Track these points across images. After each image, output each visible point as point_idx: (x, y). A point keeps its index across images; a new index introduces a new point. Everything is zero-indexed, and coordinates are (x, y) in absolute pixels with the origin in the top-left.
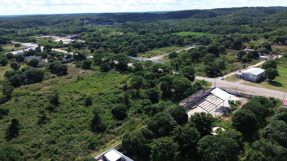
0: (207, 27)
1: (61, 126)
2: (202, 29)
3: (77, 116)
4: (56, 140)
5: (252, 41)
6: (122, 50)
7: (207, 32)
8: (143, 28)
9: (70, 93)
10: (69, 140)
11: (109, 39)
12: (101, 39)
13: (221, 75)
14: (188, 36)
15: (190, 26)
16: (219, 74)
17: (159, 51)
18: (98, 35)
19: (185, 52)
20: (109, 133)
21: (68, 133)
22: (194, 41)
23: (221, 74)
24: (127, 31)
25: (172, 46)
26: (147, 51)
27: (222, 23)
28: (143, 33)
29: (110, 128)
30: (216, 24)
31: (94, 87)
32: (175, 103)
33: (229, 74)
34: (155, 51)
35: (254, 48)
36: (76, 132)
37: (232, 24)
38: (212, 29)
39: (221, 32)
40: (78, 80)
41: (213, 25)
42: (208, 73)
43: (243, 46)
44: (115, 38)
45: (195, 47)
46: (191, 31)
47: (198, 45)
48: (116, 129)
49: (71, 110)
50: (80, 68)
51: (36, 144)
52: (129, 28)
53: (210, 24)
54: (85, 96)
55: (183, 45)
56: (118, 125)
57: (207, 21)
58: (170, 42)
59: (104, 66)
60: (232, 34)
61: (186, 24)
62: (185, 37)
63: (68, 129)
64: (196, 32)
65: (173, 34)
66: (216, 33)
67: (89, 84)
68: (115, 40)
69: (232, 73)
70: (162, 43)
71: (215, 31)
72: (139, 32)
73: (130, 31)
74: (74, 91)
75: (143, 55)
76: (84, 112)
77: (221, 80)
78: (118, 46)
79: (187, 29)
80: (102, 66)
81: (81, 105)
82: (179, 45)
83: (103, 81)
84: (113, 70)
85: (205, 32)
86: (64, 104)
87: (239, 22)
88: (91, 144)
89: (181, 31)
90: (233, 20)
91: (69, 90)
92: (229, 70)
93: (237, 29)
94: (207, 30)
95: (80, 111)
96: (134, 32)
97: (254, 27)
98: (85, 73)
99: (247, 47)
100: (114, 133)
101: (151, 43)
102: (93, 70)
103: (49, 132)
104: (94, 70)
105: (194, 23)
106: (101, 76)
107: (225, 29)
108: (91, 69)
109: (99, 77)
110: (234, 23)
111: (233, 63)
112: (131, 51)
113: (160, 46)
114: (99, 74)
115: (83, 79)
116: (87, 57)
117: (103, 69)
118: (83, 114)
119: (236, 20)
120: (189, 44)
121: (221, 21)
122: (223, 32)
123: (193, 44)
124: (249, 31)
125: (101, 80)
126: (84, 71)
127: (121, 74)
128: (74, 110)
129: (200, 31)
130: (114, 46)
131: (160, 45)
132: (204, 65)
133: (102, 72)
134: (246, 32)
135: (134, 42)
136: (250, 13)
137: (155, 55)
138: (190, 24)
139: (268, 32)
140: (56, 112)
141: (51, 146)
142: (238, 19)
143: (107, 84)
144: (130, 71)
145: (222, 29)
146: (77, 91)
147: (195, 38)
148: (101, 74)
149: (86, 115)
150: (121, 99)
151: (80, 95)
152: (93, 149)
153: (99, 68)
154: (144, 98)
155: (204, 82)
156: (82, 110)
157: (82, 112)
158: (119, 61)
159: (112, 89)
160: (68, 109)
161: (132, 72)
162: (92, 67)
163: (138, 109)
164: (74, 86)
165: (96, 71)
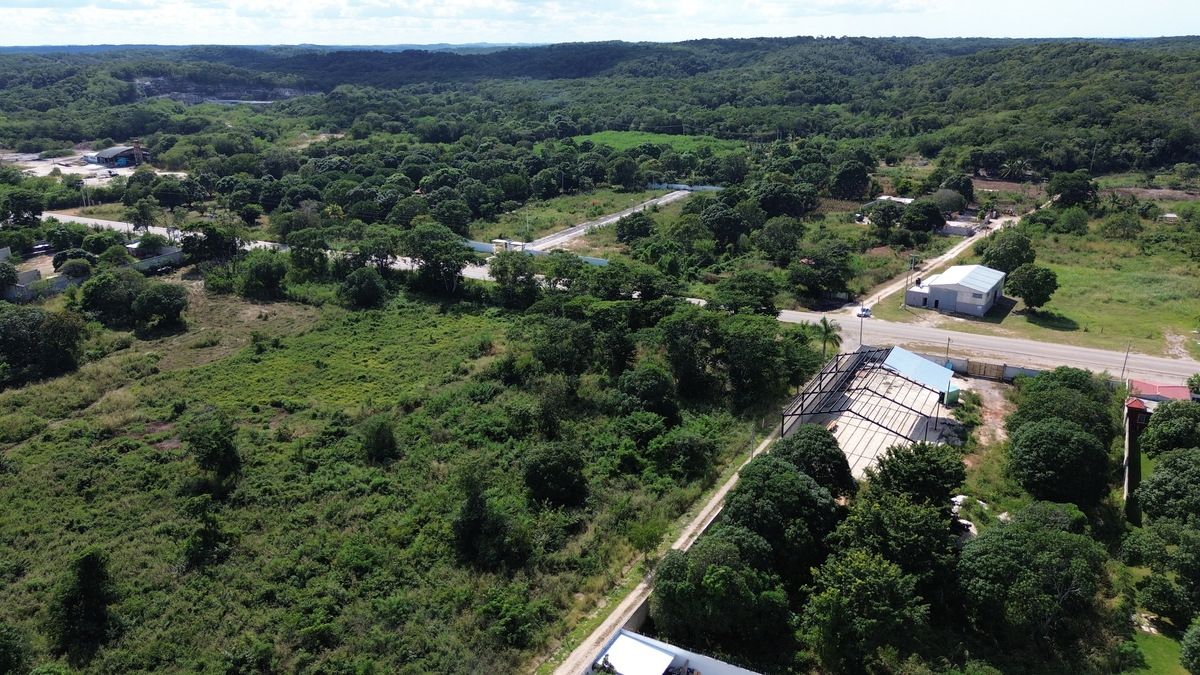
0: (700, 113)
1: (317, 565)
2: (679, 122)
3: (361, 510)
4: (336, 626)
5: (883, 164)
6: (401, 209)
7: (701, 132)
8: (432, 115)
9: (256, 410)
10: (396, 618)
11: (304, 162)
12: (267, 165)
13: (852, 300)
14: (644, 147)
15: (627, 109)
16: (843, 295)
17: (552, 213)
18: (241, 147)
19: (661, 212)
20: (553, 568)
21: (371, 589)
22: (679, 169)
23: (849, 292)
24: (368, 128)
25: (595, 190)
26: (500, 210)
27: (743, 98)
28: (440, 135)
29: (550, 546)
30: (722, 101)
31: (360, 378)
32: (749, 418)
33: (876, 292)
34: (531, 212)
35: (910, 190)
36: (402, 580)
37: (782, 102)
38: (722, 120)
39: (759, 133)
40: (261, 350)
41: (714, 106)
42: (801, 293)
43: (870, 185)
44: (336, 159)
45: (687, 192)
46: (637, 129)
47: (697, 183)
48: (574, 548)
49: (319, 488)
50: (232, 297)
51: (244, 661)
52: (371, 114)
53: (702, 102)
54: (341, 418)
55: (638, 187)
56: (576, 529)
57: (687, 90)
58: (586, 174)
59: (361, 282)
60: (801, 140)
61: (608, 102)
62: (634, 153)
63: (361, 571)
64: (658, 132)
65: (579, 140)
66: (736, 137)
67: (326, 366)
68: (338, 168)
69: (882, 288)
70: (553, 176)
71: (733, 128)
72: (422, 131)
73: (379, 127)
74: (269, 400)
75: (496, 229)
76: (382, 489)
77: (859, 316)
78: (373, 195)
79: (618, 120)
80: (352, 283)
81: (349, 459)
82: (621, 187)
83: (385, 350)
84: (401, 298)
85: (693, 133)
86: (260, 464)
87: (805, 92)
88: (507, 624)
89: (599, 129)
90: (781, 88)
91: (241, 398)
92: (871, 279)
93: (813, 122)
94: (700, 123)
95: (364, 486)
96: (399, 132)
97: (867, 113)
98: (270, 319)
99: (885, 190)
100: (571, 565)
101: (510, 177)
102: (304, 301)
103: (269, 597)
104: (310, 304)
105: (642, 97)
106: (362, 328)
107: (770, 122)
108: (292, 299)
109: (355, 334)
110: (786, 96)
111: (868, 251)
112: (443, 213)
113: (548, 193)
114: (346, 320)
115: (282, 347)
116: (242, 244)
117: (355, 295)
118: (384, 500)
119: (792, 87)
120: (660, 183)
121: (739, 90)
122: (763, 131)
123: (676, 183)
124: (859, 128)
125: (370, 345)
126: (265, 310)
127: (449, 314)
128: (331, 488)
129: (675, 128)
130: (352, 191)
131: (549, 186)
132: (767, 263)
133: (353, 308)
134: (847, 131)
135: (438, 176)
136: (830, 61)
137: (548, 227)
138: (622, 99)
139: (931, 132)
140: (243, 504)
141: (322, 657)
142: (802, 83)
143: (412, 362)
144: (480, 301)
145: (759, 121)
146: (288, 400)
147: (678, 158)
148: (357, 321)
149: (400, 501)
150: (524, 417)
151: (314, 416)
152: (522, 643)
153: (329, 291)
154: (620, 408)
155: (824, 330)
156: (368, 482)
157: (375, 489)
158: (426, 257)
159: (450, 382)
160: (295, 484)
161: (491, 303)
162: (293, 289)
163: (623, 457)
164: (259, 381)
165: (318, 305)
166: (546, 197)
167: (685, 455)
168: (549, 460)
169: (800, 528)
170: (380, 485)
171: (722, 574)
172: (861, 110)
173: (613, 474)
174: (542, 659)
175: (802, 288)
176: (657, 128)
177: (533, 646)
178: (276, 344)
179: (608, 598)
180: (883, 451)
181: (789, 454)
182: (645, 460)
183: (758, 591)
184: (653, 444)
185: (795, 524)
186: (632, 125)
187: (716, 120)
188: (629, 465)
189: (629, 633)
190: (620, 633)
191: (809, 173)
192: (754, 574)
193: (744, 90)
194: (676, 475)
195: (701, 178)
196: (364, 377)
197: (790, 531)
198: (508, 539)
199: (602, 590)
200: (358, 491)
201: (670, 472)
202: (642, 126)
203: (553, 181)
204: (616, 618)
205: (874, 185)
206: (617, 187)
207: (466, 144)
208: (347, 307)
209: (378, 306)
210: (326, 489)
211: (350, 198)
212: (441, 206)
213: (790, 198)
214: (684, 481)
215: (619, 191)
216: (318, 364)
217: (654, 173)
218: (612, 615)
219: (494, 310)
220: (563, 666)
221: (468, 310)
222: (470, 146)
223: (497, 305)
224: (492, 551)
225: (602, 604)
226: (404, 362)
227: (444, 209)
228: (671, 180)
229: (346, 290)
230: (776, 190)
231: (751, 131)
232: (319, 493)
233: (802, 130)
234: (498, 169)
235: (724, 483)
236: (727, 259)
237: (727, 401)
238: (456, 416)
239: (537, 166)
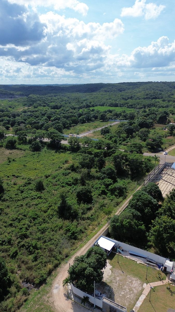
0: (123, 102)
1: (23, 217)
2: (117, 104)
3: (35, 203)
4: (28, 233)
5: (171, 115)
6: (46, 126)
7: (123, 106)
8: (54, 102)
9: (8, 177)
10: (43, 231)
11: (21, 114)
12: (12, 115)
13: (163, 150)
14: (108, 110)
15: (104, 101)
16: (160, 149)
17: (84, 127)
18: (6, 110)
19: (112, 127)
20: (83, 219)
21: (37, 223)
22: (117, 116)
23: (162, 148)
24: (37, 106)
25: (95, 121)
26: (71, 127)
27: (134, 98)
28: (56, 107)
29: (83, 213)
30: (128, 98)
31: (35, 169)
32: (135, 181)
33: (169, 148)
34: (79, 127)
36: (45, 221)
37: (144, 99)
38: (128, 103)
39: (138, 107)
40: (10, 162)
41: (126, 100)
43: (168, 120)
44: (29, 113)
45: (119, 122)
46: (106, 106)
47: (122, 120)
48: (89, 214)
49: (24, 197)
50: (3, 148)
51: (4, 241)
52: (39, 102)
53: (123, 99)
54: (30, 179)
55: (106, 121)
56: (90, 209)
58: (93, 117)
59: (35, 145)
60: (149, 108)
61: (99, 99)
62: (105, 112)
63: (34, 219)
64: (112, 106)
65: (91, 108)
66: (132, 108)
67: (26, 166)
68: (30, 116)
69: (171, 147)
70: (84, 118)
71: (131, 105)
72: (51, 106)
73: (40, 105)
74: (12, 174)
75: (69, 131)
77: (165, 154)
78: (38, 123)
79: (101, 103)
80: (33, 145)
81: (32, 190)
82: (102, 120)
83: (41, 162)
84: (45, 149)
85: (121, 107)
86: (9, 191)
87: (150, 96)
88: (72, 233)
89: (96, 106)
90: (144, 95)
91: (4, 174)
92: (168, 145)
93: (152, 104)
94: (123, 104)
95: (35, 197)
96: (45, 106)
97: (167, 101)
98: (12, 154)
99: (171, 121)
100: (88, 218)
101: (73, 118)
102: (21, 149)
103: (11, 225)
104: (22, 150)
105: (108, 97)
106: (35, 156)
107: (141, 104)
108: (18, 149)
109: (34, 158)
110: (145, 97)
111: (167, 137)
112: (56, 127)
113: (83, 122)
114: (31, 154)
115: (15, 161)
116: (5, 135)
117: (34, 148)
118: (40, 200)
119: (147, 95)
120: (112, 119)
123: (116, 119)
124: (165, 105)
125: (37, 161)
126: (11, 151)
127: (57, 153)
128: (27, 197)
129: (116, 105)
130: (33, 122)
131: (83, 120)
132: (140, 140)
133: (33, 151)
134: (161, 106)
135: (55, 118)
137: (83, 131)
138: (102, 98)
140: (5, 201)
141: (24, 241)
142: (150, 94)
143: (48, 165)
144: (65, 150)
145: (138, 104)
146: (16, 175)
147: (117, 113)
148: (34, 154)
149: (44, 201)
150: (76, 180)
151: (23, 179)
152: (75, 238)
153: (27, 147)
154: (101, 178)
155: (155, 158)
156: (36, 196)
157: (38, 198)
158: (52, 138)
159: (57, 170)
160: (18, 196)
161: (68, 150)
162: (18, 146)
163: (102, 191)
164: (9, 169)
165: (24, 150)
166: (82, 123)
167: (118, 190)
168: (83, 191)
169: (149, 210)
170: (39, 197)
171: (128, 222)
172: (165, 101)
173: (99, 195)
174: (81, 243)
175: (150, 147)
176: (111, 105)
177: (78, 239)
178: (14, 160)
179: (98, 227)
180: (171, 190)
181: (146, 190)
182: (108, 191)
183: (137, 226)
184: (110, 187)
185: (147, 209)
186: (105, 105)
187: (127, 103)
188: (104, 193)
189: (104, 236)
190: (101, 236)
191: (151, 117)
192: (137, 222)
193: (134, 96)
194: (116, 196)
195: (123, 118)
196: (36, 169)
197: (146, 211)
198: (72, 211)
199: (96, 225)
200: (34, 198)
201: (114, 195)
202: (108, 105)
203: (84, 119)
204: (100, 233)
205: (169, 120)
206: (101, 121)
207: (62, 110)
208: (32, 151)
209: (39, 151)
210: (26, 197)
211: (33, 123)
212: (56, 125)
213: (146, 123)
214: (118, 197)
215: (101, 122)
216: (24, 165)
217: (111, 117)
218: (99, 232)
219: (69, 152)
220: (86, 245)
221: (62, 152)
222: (63, 110)
223: (70, 151)
224: (68, 214)
225: (96, 229)
226: (46, 165)
227: (57, 126)
228: (115, 119)
229: (31, 147)
230: (143, 121)
231: (136, 106)
232: (24, 198)
233: (149, 106)
234: (70, 116)
235: (129, 198)
236: (130, 139)
237: (129, 176)
238: (59, 179)
239: (80, 115)
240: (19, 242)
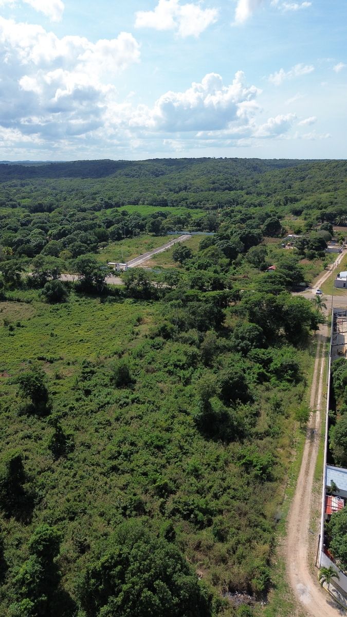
0: (174, 196)
4: (168, 481)
7: (177, 205)
8: (28, 198)
13: (308, 286)
14: (158, 213)
15: (136, 195)
16: (303, 284)
17: (126, 248)
20: (259, 436)
22: (182, 223)
25: (141, 235)
27: (191, 188)
29: (251, 425)
30: (180, 190)
31: (80, 341)
32: (303, 348)
34: (114, 247)
35: (302, 232)
36: (184, 451)
37: (213, 190)
38: (187, 199)
39: (208, 205)
40: (11, 329)
41: (178, 192)
45: (189, 236)
46: (143, 204)
47: (193, 231)
48: (263, 424)
49: (101, 404)
53: (171, 190)
54: (88, 364)
56: (257, 414)
57: (161, 184)
58: (135, 227)
59: (53, 289)
60: (231, 208)
61: (123, 190)
62: (154, 216)
63: (159, 448)
64: (155, 206)
65: (119, 210)
66: (196, 208)
69: (318, 280)
70: (119, 229)
71: (194, 203)
74: (35, 357)
76: (137, 401)
78: (29, 241)
79: (132, 200)
80: (48, 289)
81: (106, 386)
82: (154, 234)
83: (83, 325)
84: (74, 296)
85: (174, 206)
86: (56, 393)
88: (260, 469)
89: (124, 204)
90: (208, 183)
93: (233, 200)
94: (176, 201)
99: (289, 232)
100: (267, 434)
101: (97, 230)
102: (19, 300)
103: (114, 469)
104: (23, 302)
105: (140, 188)
106: (63, 313)
107: (212, 200)
109: (61, 317)
110: (211, 187)
111: (299, 261)
112: (75, 249)
113: (118, 237)
114: (51, 310)
115: (23, 327)
117: (51, 296)
119: (214, 183)
120: (174, 231)
121: (187, 184)
122: (210, 204)
123: (182, 231)
125: (72, 322)
127: (106, 303)
128: (108, 403)
129: (164, 203)
130: (16, 239)
131: (119, 234)
132: (255, 269)
133: (52, 303)
134: (252, 204)
135: (60, 230)
136: (226, 170)
137: (130, 256)
138: (130, 189)
139: (294, 204)
141: (171, 500)
142: (218, 180)
143: (104, 330)
144: (119, 295)
145: (207, 200)
146: (49, 356)
147: (179, 218)
148: (58, 310)
149: (151, 407)
150: (194, 356)
151: (69, 364)
152: (270, 479)
153: (34, 294)
154: (239, 348)
155: (318, 301)
156: (127, 398)
157: (133, 401)
158: (84, 273)
159: (132, 340)
160: (83, 403)
161: (126, 296)
162: (8, 294)
163: (258, 374)
164: (22, 346)
165: (28, 302)
166: (118, 240)
168: (233, 378)
170: (136, 399)
172: (251, 193)
173: (257, 383)
174: (284, 487)
176: (154, 204)
177: (276, 479)
178: (19, 325)
179: (295, 449)
182: (270, 374)
184: (272, 366)
186: (140, 202)
187: (184, 200)
188: (262, 377)
189: (332, 467)
190: (327, 468)
193: (191, 184)
194: (289, 381)
195: (195, 228)
196: (82, 340)
199: (289, 445)
200: (124, 404)
201: (285, 380)
202: (146, 202)
203: (121, 232)
205: (283, 229)
206: (152, 234)
207: (59, 213)
208: (47, 302)
209: (65, 301)
210: (105, 404)
211: (15, 243)
212: (73, 246)
214: (294, 383)
215: (153, 236)
216: (52, 335)
217: (170, 226)
218: (303, 459)
219: (131, 300)
220: (297, 489)
221: (115, 301)
222: (61, 214)
223: (129, 297)
225: (294, 453)
226: (101, 331)
227: (75, 247)
228: (180, 230)
229: (46, 293)
230: (246, 233)
231: (204, 204)
232: (102, 407)
233: (230, 203)
234: (91, 225)
235: (311, 383)
236: (235, 268)
237: (284, 340)
238: (153, 358)
239: (109, 224)
240: (162, 506)
